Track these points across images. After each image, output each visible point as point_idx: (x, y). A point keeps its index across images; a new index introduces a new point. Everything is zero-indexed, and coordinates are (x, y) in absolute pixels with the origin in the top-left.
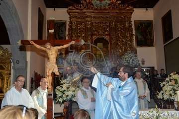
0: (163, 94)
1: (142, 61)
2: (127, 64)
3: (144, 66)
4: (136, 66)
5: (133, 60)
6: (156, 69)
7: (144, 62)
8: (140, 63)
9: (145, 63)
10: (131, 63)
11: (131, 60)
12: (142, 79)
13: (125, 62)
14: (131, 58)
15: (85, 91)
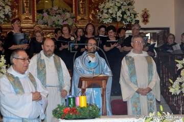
0: (181, 84)
1: (143, 16)
2: (110, 21)
3: (148, 25)
4: (129, 27)
5: (124, 13)
6: (172, 31)
7: (147, 16)
8: (139, 18)
9: (150, 19)
10: (119, 20)
11: (119, 14)
12: (145, 54)
13: (106, 16)
14: (119, 8)
15: (17, 78)
